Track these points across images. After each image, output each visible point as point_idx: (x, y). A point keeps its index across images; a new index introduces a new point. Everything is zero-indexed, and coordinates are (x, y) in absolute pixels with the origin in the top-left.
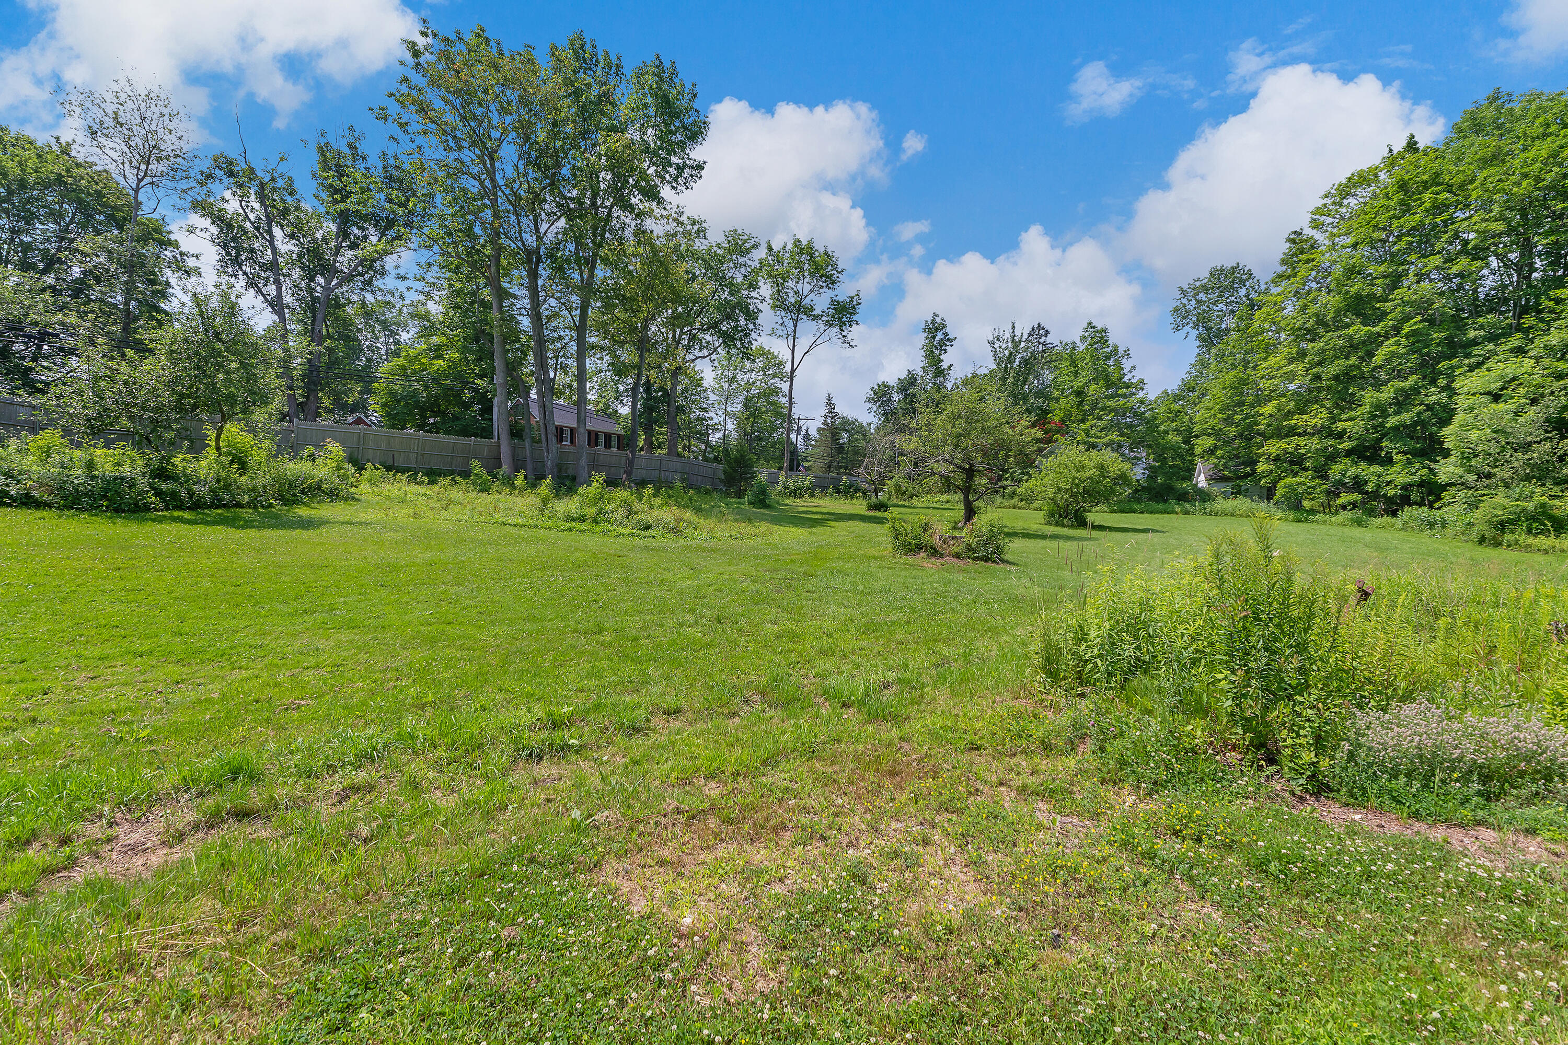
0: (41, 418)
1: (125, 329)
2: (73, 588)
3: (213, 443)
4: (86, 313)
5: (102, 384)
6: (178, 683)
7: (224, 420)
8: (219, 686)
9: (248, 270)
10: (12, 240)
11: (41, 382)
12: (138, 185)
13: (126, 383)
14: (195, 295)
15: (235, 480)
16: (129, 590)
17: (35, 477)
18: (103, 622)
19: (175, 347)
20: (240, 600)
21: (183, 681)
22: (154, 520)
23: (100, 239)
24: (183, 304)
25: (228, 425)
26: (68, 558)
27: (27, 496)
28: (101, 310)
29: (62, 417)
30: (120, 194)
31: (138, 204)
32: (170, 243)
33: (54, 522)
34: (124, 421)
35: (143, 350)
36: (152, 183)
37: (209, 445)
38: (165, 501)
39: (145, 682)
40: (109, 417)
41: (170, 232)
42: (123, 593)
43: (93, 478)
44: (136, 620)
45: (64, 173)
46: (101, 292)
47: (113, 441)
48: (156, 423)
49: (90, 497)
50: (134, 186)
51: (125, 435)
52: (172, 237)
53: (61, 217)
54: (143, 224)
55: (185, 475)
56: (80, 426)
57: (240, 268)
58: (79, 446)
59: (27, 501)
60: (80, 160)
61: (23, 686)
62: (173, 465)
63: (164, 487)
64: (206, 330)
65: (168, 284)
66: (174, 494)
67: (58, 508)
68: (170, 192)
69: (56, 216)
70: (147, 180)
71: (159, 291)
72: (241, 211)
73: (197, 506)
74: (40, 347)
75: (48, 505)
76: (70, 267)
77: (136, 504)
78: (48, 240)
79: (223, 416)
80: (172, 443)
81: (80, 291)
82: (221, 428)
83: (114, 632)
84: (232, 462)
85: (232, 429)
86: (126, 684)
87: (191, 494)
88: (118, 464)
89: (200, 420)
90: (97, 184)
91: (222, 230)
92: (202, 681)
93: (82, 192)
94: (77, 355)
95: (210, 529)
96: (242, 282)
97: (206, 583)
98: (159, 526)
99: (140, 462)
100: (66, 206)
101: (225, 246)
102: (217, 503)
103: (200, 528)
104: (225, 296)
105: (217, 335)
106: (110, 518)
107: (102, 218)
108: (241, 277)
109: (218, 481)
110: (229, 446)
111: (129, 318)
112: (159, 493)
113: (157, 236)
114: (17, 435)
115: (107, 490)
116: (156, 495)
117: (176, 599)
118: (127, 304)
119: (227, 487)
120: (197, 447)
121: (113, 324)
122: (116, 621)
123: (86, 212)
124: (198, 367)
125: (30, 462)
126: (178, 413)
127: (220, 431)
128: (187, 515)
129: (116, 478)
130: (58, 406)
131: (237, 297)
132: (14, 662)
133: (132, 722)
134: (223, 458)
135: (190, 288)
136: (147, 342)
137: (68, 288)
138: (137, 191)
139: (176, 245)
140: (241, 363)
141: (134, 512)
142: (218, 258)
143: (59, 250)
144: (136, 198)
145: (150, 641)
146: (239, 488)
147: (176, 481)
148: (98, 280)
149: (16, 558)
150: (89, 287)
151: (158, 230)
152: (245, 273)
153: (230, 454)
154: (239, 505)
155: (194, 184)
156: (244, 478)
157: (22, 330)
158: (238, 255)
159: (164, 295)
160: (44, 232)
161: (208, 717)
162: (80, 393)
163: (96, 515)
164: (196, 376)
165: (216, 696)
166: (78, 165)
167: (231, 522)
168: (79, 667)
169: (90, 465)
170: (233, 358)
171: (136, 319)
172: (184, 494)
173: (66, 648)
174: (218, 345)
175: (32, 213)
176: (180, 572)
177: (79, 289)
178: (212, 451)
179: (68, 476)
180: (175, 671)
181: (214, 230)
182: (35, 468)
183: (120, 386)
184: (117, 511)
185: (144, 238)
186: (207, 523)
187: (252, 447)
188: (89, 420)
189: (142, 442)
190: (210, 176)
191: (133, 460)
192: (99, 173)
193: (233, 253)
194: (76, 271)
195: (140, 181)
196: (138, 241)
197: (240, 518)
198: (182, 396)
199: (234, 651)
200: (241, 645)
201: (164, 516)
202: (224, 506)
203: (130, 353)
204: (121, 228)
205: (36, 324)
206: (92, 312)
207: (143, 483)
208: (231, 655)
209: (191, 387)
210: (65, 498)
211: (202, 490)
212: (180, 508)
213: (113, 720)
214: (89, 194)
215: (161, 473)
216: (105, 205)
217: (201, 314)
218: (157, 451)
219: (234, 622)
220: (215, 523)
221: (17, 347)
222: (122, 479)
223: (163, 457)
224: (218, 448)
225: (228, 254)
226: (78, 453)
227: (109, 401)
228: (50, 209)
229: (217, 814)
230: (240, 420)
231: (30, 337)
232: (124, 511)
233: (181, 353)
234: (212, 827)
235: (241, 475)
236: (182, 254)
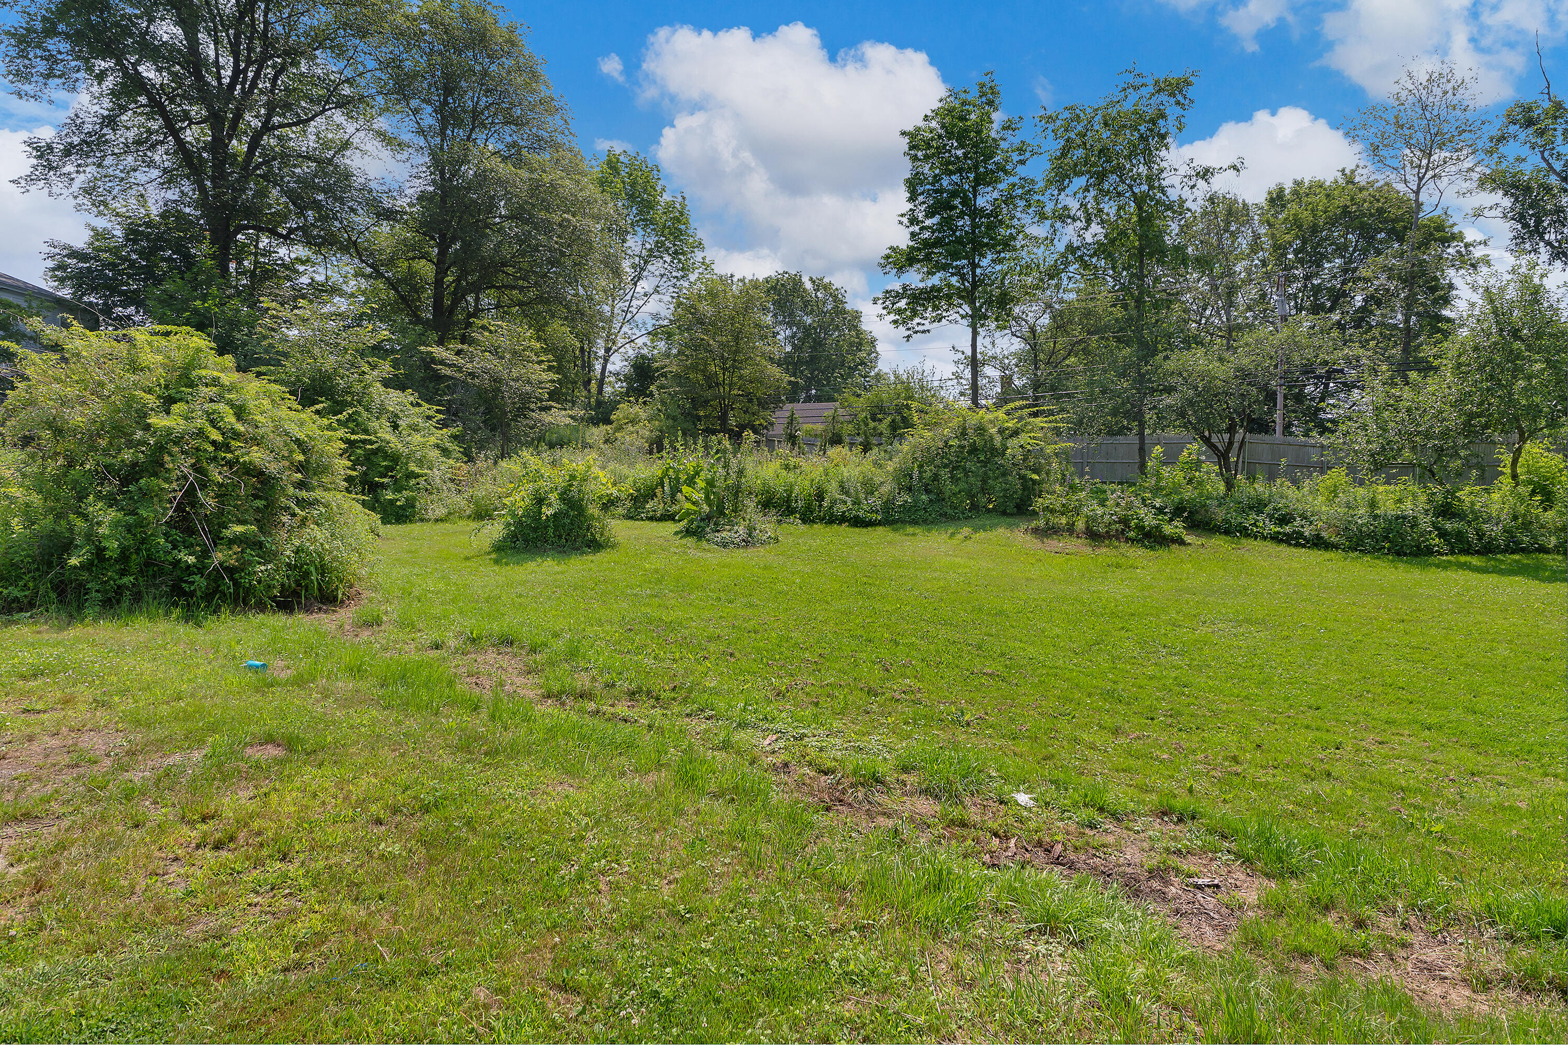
0: (1329, 457)
1: (1405, 350)
2: (1359, 638)
3: (1508, 471)
4: (1367, 341)
5: (1386, 414)
6: (1473, 774)
7: (1523, 440)
8: (1527, 794)
9: (1553, 237)
10: (1306, 286)
11: (1329, 420)
12: (1419, 185)
13: (1409, 410)
14: (1487, 290)
15: (1537, 517)
16: (1414, 648)
17: (1324, 518)
18: (1389, 681)
19: (1463, 359)
20: (1551, 679)
21: (1480, 773)
22: (1438, 566)
23: (1380, 259)
24: (1473, 305)
25: (1527, 446)
26: (1354, 604)
27: (1318, 537)
28: (1381, 334)
29: (1348, 455)
30: (1402, 201)
31: (1419, 205)
32: (1453, 237)
33: (1341, 564)
34: (1407, 453)
35: (1427, 368)
36: (1434, 176)
37: (1502, 473)
38: (1450, 543)
39: (1435, 762)
40: (1392, 449)
41: (1454, 224)
42: (1408, 650)
43: (1376, 517)
44: (1423, 684)
45: (1349, 203)
46: (1382, 315)
47: (1394, 476)
48: (1440, 450)
49: (1373, 538)
50: (1415, 188)
51: (1408, 468)
52: (1456, 230)
53: (1346, 248)
54: (1425, 226)
55: (1472, 512)
56: (1365, 464)
57: (1542, 239)
58: (1361, 483)
59: (1318, 543)
60: (1363, 184)
61: (1318, 734)
62: (1459, 500)
63: (1448, 526)
64: (1501, 330)
65: (1451, 286)
66: (1460, 535)
67: (1343, 550)
68: (1453, 178)
69: (1341, 250)
70: (1430, 173)
71: (1441, 298)
72: (1544, 165)
73: (1487, 549)
74: (1326, 386)
75: (1335, 547)
76: (1353, 298)
77: (1418, 547)
78: (1335, 277)
79: (1522, 434)
80: (1459, 474)
81: (1362, 319)
82: (1519, 450)
83: (1400, 693)
84: (1533, 493)
85: (1533, 450)
86: (1415, 760)
87: (1480, 535)
88: (1400, 501)
89: (1493, 443)
90: (1378, 201)
91: (1516, 200)
92: (1504, 780)
93: (1364, 215)
94: (1358, 388)
95: (1506, 580)
96: (1544, 253)
97: (1503, 651)
98: (1443, 574)
99: (1423, 498)
100: (1350, 236)
101: (1521, 218)
102: (1513, 547)
103: (1493, 579)
104: (1525, 281)
105: (1516, 334)
106: (1393, 561)
107: (1383, 235)
108: (1542, 250)
109: (1515, 518)
110: (1529, 472)
111: (1409, 334)
112: (1443, 534)
113: (1438, 235)
114: (1310, 476)
115: (1388, 530)
116: (1440, 536)
117: (1467, 665)
118: (1407, 321)
119: (1526, 526)
120: (1487, 477)
121: (1394, 347)
122: (1402, 681)
123: (1367, 233)
124: (1492, 377)
125: (1319, 503)
126: (1466, 437)
127: (1517, 454)
128: (1475, 561)
129: (1398, 518)
130: (1344, 443)
131: (1542, 276)
132: (1310, 707)
133: (1423, 808)
134: (1520, 489)
135: (1481, 282)
136: (1431, 359)
137: (1352, 320)
138: (1417, 193)
139: (1459, 237)
140: (1548, 361)
141: (1416, 555)
142: (1511, 235)
143: (1344, 283)
144: (1417, 200)
145: (1439, 713)
146: (1542, 527)
147: (1462, 519)
148: (1379, 303)
149: (1310, 600)
150: (1371, 312)
151: (1440, 228)
152: (1549, 243)
153: (1530, 482)
154: (1543, 550)
155: (1483, 156)
156: (1550, 514)
157: (1313, 372)
158: (1539, 222)
159: (1446, 301)
160: (1330, 269)
161: (1514, 832)
162: (1364, 427)
163: (1379, 558)
164: (1488, 389)
165: (1523, 806)
166: (1361, 189)
167: (1534, 572)
168: (1367, 727)
169: (1373, 504)
170: (1537, 357)
171: (1418, 336)
172: (1471, 535)
173: (1355, 703)
174: (1518, 345)
175: (1322, 254)
176: (1470, 634)
177: (1361, 319)
178: (1506, 481)
179: (1352, 516)
180: (1470, 759)
181: (1507, 202)
182: (1324, 508)
183: (1403, 415)
184: (1398, 554)
185: (1424, 245)
186: (1501, 572)
187: (1560, 471)
188: (1372, 455)
189: (1427, 474)
190: (1502, 139)
191: (1414, 496)
192: (1380, 190)
193: (1532, 223)
194: (1359, 300)
195: (1420, 179)
196: (1419, 248)
197: (1545, 568)
198: (1471, 416)
199: (1545, 750)
200: (1555, 743)
201: (1449, 562)
202: (1523, 550)
203: (1413, 375)
204: (1401, 240)
205: (1326, 363)
206: (1373, 338)
207: (1425, 522)
208: (1542, 756)
209: (1481, 404)
210: (1349, 539)
211: (1494, 531)
212: (1466, 552)
213: (1403, 799)
214: (1371, 215)
215: (1446, 511)
216: (1386, 221)
217: (1495, 312)
218: (1441, 484)
219: (1544, 709)
220: (1511, 572)
221: (1309, 389)
222: (1404, 518)
223: (1448, 491)
224: (1514, 476)
225: (1525, 226)
226: (1361, 491)
227: (1392, 433)
228: (1337, 245)
229: (1534, 975)
230: (1544, 436)
231: (1318, 377)
232: (1405, 555)
233: (1469, 365)
234: (1527, 990)
235: (1545, 510)
236: (1467, 246)
